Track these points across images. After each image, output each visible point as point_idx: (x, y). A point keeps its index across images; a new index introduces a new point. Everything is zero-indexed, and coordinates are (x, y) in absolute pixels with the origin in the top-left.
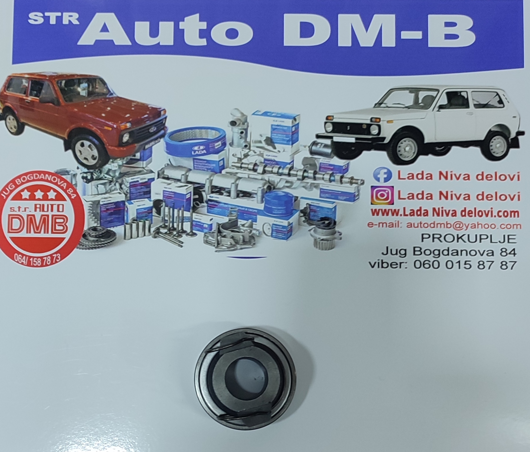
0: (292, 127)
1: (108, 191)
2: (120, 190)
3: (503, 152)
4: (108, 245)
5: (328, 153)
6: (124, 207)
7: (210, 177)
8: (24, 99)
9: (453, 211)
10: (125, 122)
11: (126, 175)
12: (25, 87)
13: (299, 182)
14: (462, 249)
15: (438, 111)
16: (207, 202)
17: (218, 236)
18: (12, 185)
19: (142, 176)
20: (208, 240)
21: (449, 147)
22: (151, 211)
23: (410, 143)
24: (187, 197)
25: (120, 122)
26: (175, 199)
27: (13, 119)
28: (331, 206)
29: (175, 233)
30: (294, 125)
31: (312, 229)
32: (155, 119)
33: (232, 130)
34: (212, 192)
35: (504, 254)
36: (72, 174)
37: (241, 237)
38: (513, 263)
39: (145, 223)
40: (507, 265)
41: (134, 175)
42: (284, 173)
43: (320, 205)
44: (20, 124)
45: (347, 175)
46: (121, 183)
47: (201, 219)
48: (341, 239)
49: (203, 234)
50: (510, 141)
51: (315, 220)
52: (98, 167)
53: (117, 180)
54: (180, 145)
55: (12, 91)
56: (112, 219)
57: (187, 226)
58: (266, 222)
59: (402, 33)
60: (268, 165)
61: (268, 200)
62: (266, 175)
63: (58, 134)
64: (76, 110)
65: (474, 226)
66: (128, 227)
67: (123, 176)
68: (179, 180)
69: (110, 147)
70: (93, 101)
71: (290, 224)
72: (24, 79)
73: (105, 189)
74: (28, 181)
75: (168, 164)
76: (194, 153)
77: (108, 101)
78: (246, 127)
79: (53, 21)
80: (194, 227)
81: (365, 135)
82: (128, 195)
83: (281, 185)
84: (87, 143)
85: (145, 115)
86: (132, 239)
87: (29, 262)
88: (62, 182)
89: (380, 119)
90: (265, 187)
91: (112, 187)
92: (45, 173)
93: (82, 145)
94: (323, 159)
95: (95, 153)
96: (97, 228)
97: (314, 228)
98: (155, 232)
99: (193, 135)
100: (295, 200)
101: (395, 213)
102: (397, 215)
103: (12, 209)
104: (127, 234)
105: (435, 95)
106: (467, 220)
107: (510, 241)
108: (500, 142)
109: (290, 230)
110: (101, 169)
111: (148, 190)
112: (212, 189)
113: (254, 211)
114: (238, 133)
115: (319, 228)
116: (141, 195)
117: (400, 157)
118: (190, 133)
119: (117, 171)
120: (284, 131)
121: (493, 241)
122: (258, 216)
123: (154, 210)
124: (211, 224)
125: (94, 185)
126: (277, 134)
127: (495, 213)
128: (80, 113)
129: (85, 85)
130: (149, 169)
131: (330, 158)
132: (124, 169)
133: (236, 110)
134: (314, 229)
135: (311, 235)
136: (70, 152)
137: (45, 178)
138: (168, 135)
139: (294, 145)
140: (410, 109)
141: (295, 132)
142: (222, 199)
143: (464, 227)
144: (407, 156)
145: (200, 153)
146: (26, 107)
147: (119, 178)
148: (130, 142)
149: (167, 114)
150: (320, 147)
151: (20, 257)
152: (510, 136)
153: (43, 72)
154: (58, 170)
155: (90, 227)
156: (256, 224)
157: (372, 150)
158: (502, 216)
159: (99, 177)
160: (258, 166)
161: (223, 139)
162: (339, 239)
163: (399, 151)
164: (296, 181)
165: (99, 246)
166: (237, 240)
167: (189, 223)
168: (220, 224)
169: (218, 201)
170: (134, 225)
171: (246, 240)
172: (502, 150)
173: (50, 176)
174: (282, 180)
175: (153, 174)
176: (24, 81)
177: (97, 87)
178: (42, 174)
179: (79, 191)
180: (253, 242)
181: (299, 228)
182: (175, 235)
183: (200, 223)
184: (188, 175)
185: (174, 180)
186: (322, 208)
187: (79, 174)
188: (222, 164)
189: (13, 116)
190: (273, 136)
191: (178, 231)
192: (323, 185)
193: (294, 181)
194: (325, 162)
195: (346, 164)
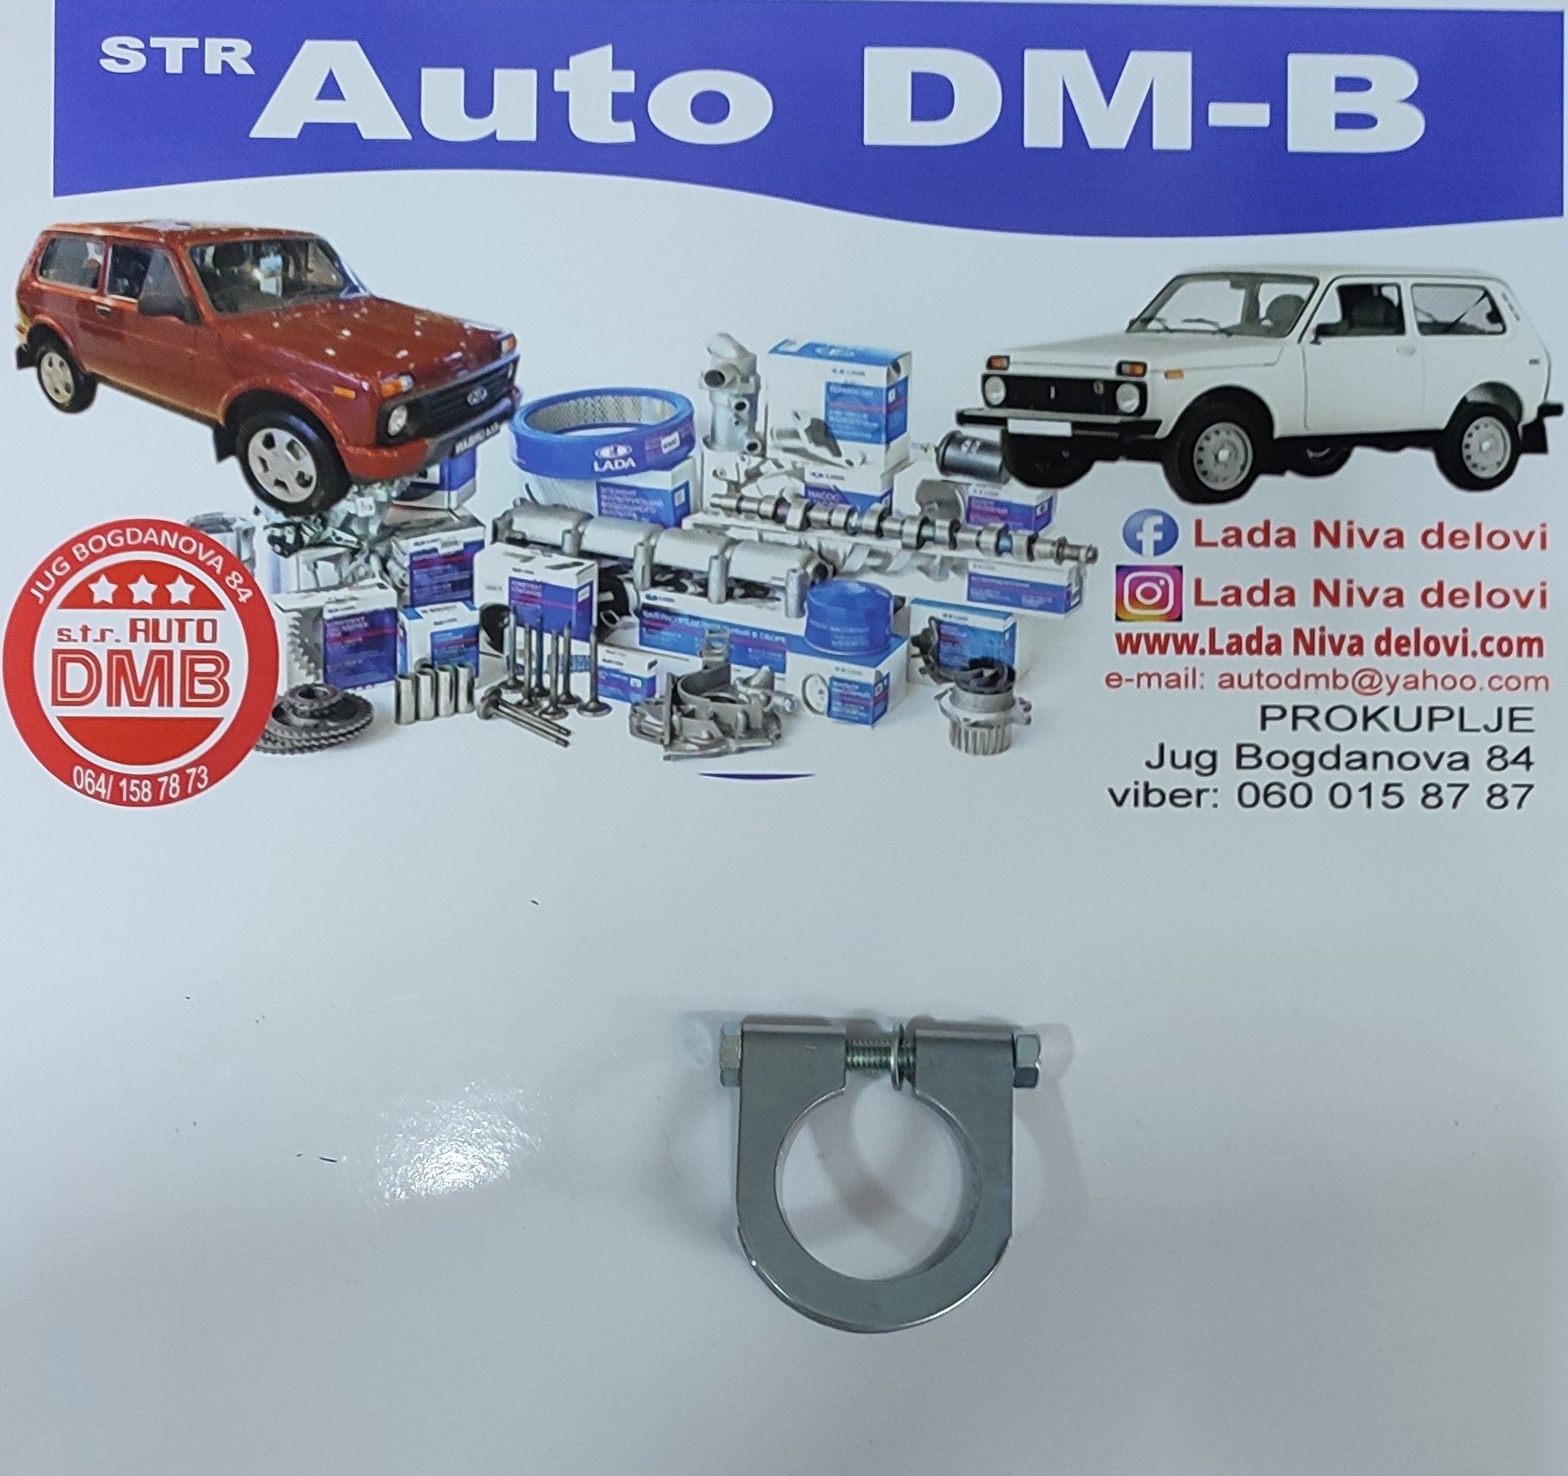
0: (888, 389)
1: (347, 578)
2: (382, 577)
3: (1499, 464)
4: (348, 739)
5: (994, 468)
6: (395, 627)
7: (649, 538)
8: (94, 303)
9: (1352, 637)
10: (396, 374)
11: (397, 533)
12: (97, 265)
13: (908, 554)
14: (1379, 750)
15: (1316, 342)
16: (639, 614)
17: (672, 713)
18: (60, 563)
19: (446, 536)
20: (643, 723)
21: (1345, 449)
22: (473, 640)
23: (1234, 438)
24: (580, 599)
25: (379, 373)
26: (545, 602)
27: (61, 364)
28: (999, 625)
29: (545, 703)
30: (892, 383)
31: (945, 693)
32: (482, 362)
33: (711, 399)
34: (655, 584)
35: (1498, 763)
36: (239, 529)
37: (740, 716)
38: (1524, 790)
39: (456, 673)
40: (1507, 795)
41: (423, 531)
42: (864, 527)
43: (970, 623)
44: (82, 378)
45: (1047, 533)
46: (385, 554)
47: (621, 664)
48: (1029, 721)
49: (628, 705)
50: (1520, 432)
51: (955, 667)
52: (317, 508)
53: (372, 548)
54: (561, 443)
55: (57, 279)
56: (360, 661)
57: (581, 685)
58: (812, 672)
60: (818, 505)
61: (818, 608)
62: (810, 534)
63: (197, 410)
64: (248, 336)
65: (1413, 683)
66: (407, 687)
67: (392, 534)
68: (557, 548)
69: (350, 449)
70: (298, 310)
71: (880, 679)
72: (92, 242)
73: (336, 575)
74: (110, 551)
75: (523, 500)
76: (601, 466)
77: (344, 311)
78: (751, 391)
79: (174, 65)
80: (600, 686)
81: (1099, 412)
82: (407, 593)
83: (856, 562)
84: (282, 437)
85: (455, 350)
86: (418, 723)
87: (117, 790)
88: (212, 552)
89: (1144, 366)
90: (810, 570)
91: (357, 568)
92: (159, 525)
93: (269, 442)
94: (978, 485)
95: (308, 466)
96: (318, 691)
97: (951, 689)
98: (486, 702)
99: (598, 413)
100: (896, 609)
101: (1186, 644)
102: (1191, 651)
103: (65, 632)
104: (404, 708)
105: (1305, 296)
106: (1393, 665)
107: (1517, 725)
108: (1492, 436)
109: (883, 695)
110: (325, 514)
111: (465, 575)
112: (653, 576)
113: (777, 639)
114: (729, 407)
115: (966, 690)
116: (444, 591)
117: (1202, 479)
118: (589, 405)
119: (371, 521)
120: (865, 401)
121: (1466, 726)
122: (790, 656)
123: (483, 635)
124: (653, 679)
125: (305, 562)
126: (842, 410)
127: (1475, 644)
128: (262, 347)
129: (273, 261)
130: (466, 514)
131: (1000, 481)
132: (393, 516)
133: (723, 341)
134: (950, 693)
135: (943, 710)
136: (233, 462)
137: (159, 539)
138: (522, 414)
139: (893, 444)
140: (1234, 337)
141: (897, 404)
142: (684, 603)
143: (1386, 687)
144: (1222, 478)
145: (617, 467)
146: (100, 325)
147: (379, 540)
148: (411, 432)
149: (519, 350)
150: (969, 450)
151: (90, 776)
152: (1520, 419)
153: (148, 221)
154: (197, 517)
155: (293, 687)
156: (783, 679)
157: (1121, 457)
158: (1496, 653)
159: (318, 538)
160: (789, 505)
161: (683, 425)
162: (1025, 721)
163: (1200, 462)
164: (900, 551)
166: (730, 726)
167: (587, 676)
168: (679, 679)
169: (673, 609)
170: (425, 682)
171: (753, 726)
172: (1499, 459)
173: (176, 535)
174: (859, 546)
175: (480, 529)
176: (91, 246)
177: (310, 266)
178: (151, 530)
179: (262, 579)
180: (775, 731)
181: (907, 693)
182: (548, 708)
183: (618, 676)
184: (583, 532)
185: (542, 547)
186: (973, 630)
187: (262, 529)
188: (683, 499)
189: (61, 355)
190: (831, 419)
191: (554, 699)
192: (978, 564)
193: (894, 553)
194: (983, 496)
195: (1044, 502)
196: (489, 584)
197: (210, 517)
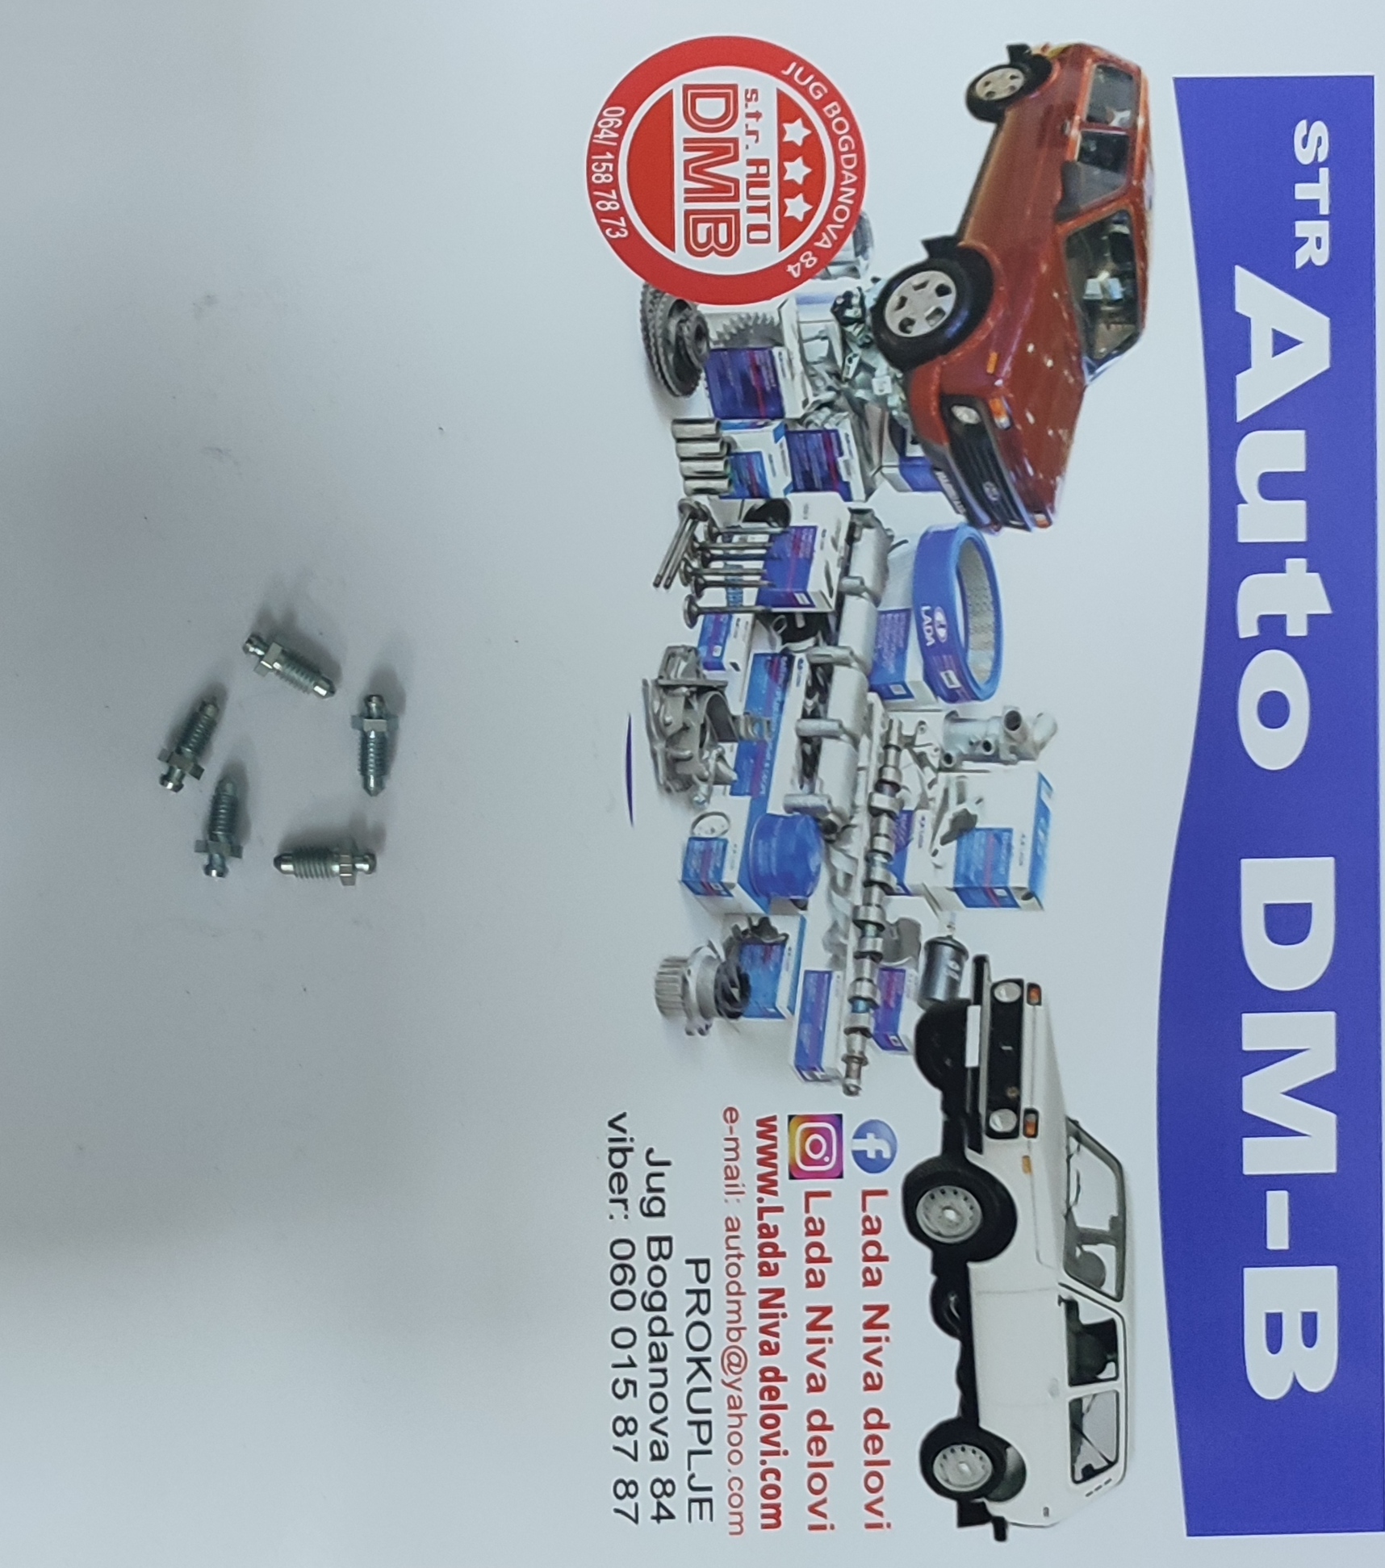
0: (1007, 889)
1: (813, 369)
2: (814, 403)
3: (947, 1481)
4: (655, 374)
5: (934, 993)
6: (767, 417)
7: (857, 660)
8: (1071, 118)
9: (777, 1345)
11: (856, 418)
12: (1108, 120)
13: (848, 912)
14: (668, 1373)
15: (1061, 1300)
16: (785, 652)
17: (688, 686)
18: (822, 91)
19: (855, 464)
20: (678, 658)
21: (958, 1331)
22: (755, 492)
23: (967, 1223)
24: (797, 595)
25: (1011, 395)
26: (793, 561)
27: (1012, 88)
28: (782, 1002)
29: (695, 564)
30: (1012, 891)
31: (714, 950)
33: (994, 718)
34: (814, 667)
35: (658, 1489)
36: (858, 262)
37: (687, 753)
38: (633, 1515)
39: (722, 477)
40: (627, 1498)
41: (860, 443)
42: (873, 868)
43: (783, 973)
44: (999, 107)
45: (871, 1046)
46: (837, 406)
47: (735, 636)
48: (689, 1033)
49: (694, 643)
50: (979, 1500)
51: (740, 960)
52: (881, 339)
53: (842, 393)
54: (947, 573)
55: (1094, 82)
56: (732, 384)
57: (714, 598)
58: (732, 821)
59: (1284, 1194)
60: (894, 824)
61: (794, 826)
62: (865, 817)
63: (972, 220)
64: (1044, 268)
65: (734, 1405)
66: (709, 429)
67: (854, 410)
68: (845, 572)
69: (937, 369)
70: (1070, 316)
71: (727, 889)
72: (1130, 116)
73: (816, 360)
74: (834, 138)
75: (892, 538)
76: (928, 613)
77: (1071, 361)
78: (1002, 757)
79: (1303, 191)
80: (713, 617)
81: (989, 1093)
82: (800, 428)
83: (840, 862)
84: (948, 303)
85: (1034, 469)
86: (673, 441)
87: (602, 149)
88: (835, 237)
89: (1035, 1136)
90: (831, 817)
91: (823, 379)
92: (859, 185)
93: (942, 291)
94: (916, 978)
95: (920, 329)
96: (703, 344)
97: (719, 957)
98: (696, 507)
99: (978, 609)
100: (795, 902)
101: (768, 1185)
102: (761, 1189)
103: (754, 96)
104: (687, 427)
105: (1105, 1288)
106: (751, 1385)
107: (696, 1506)
108: (974, 1471)
109: (710, 890)
110: (874, 346)
111: (818, 483)
112: (822, 665)
113: (763, 787)
114: (986, 735)
115: (718, 971)
116: (800, 461)
117: (927, 1195)
118: (985, 600)
119: (868, 391)
120: (995, 868)
121: (693, 1457)
122: (748, 799)
123: (760, 502)
124: (721, 668)
125: (827, 329)
126: (987, 845)
127: (773, 1463)
128: (1034, 282)
130: (877, 483)
131: (920, 999)
132: (874, 412)
133: (1049, 728)
134: (714, 956)
135: (698, 950)
136: (922, 255)
137: (845, 186)
139: (954, 895)
140: (1064, 1220)
141: (992, 897)
142: (796, 697)
143: (730, 1378)
144: (930, 1215)
145: (926, 628)
146: (1049, 126)
147: (849, 399)
148: (956, 428)
149: (1036, 530)
150: (948, 969)
151: (616, 123)
152: (990, 1499)
153: (1152, 169)
154: (868, 222)
155: (707, 320)
156: (724, 794)
157: (946, 1116)
158: (765, 1483)
159: (853, 341)
161: (969, 691)
162: (689, 1029)
163: (943, 1192)
164: (851, 903)
165: (653, 349)
166: (678, 742)
167: (723, 604)
168: (722, 693)
169: (790, 685)
170: (714, 447)
171: (678, 765)
172: (951, 1479)
173: (850, 202)
174: (855, 864)
175: (863, 497)
176: (1127, 114)
177: (1113, 326)
178: (855, 178)
179: (810, 287)
180: (674, 787)
181: (715, 915)
182: (690, 565)
183: (723, 633)
184: (862, 597)
185: (846, 558)
186: (776, 977)
187: (859, 285)
188: (896, 693)
189: (1022, 88)
190: (977, 834)
191: (699, 572)
192: (841, 980)
193: (850, 899)
194: (907, 983)
195: (902, 1043)
196: (810, 506)
197: (868, 234)
